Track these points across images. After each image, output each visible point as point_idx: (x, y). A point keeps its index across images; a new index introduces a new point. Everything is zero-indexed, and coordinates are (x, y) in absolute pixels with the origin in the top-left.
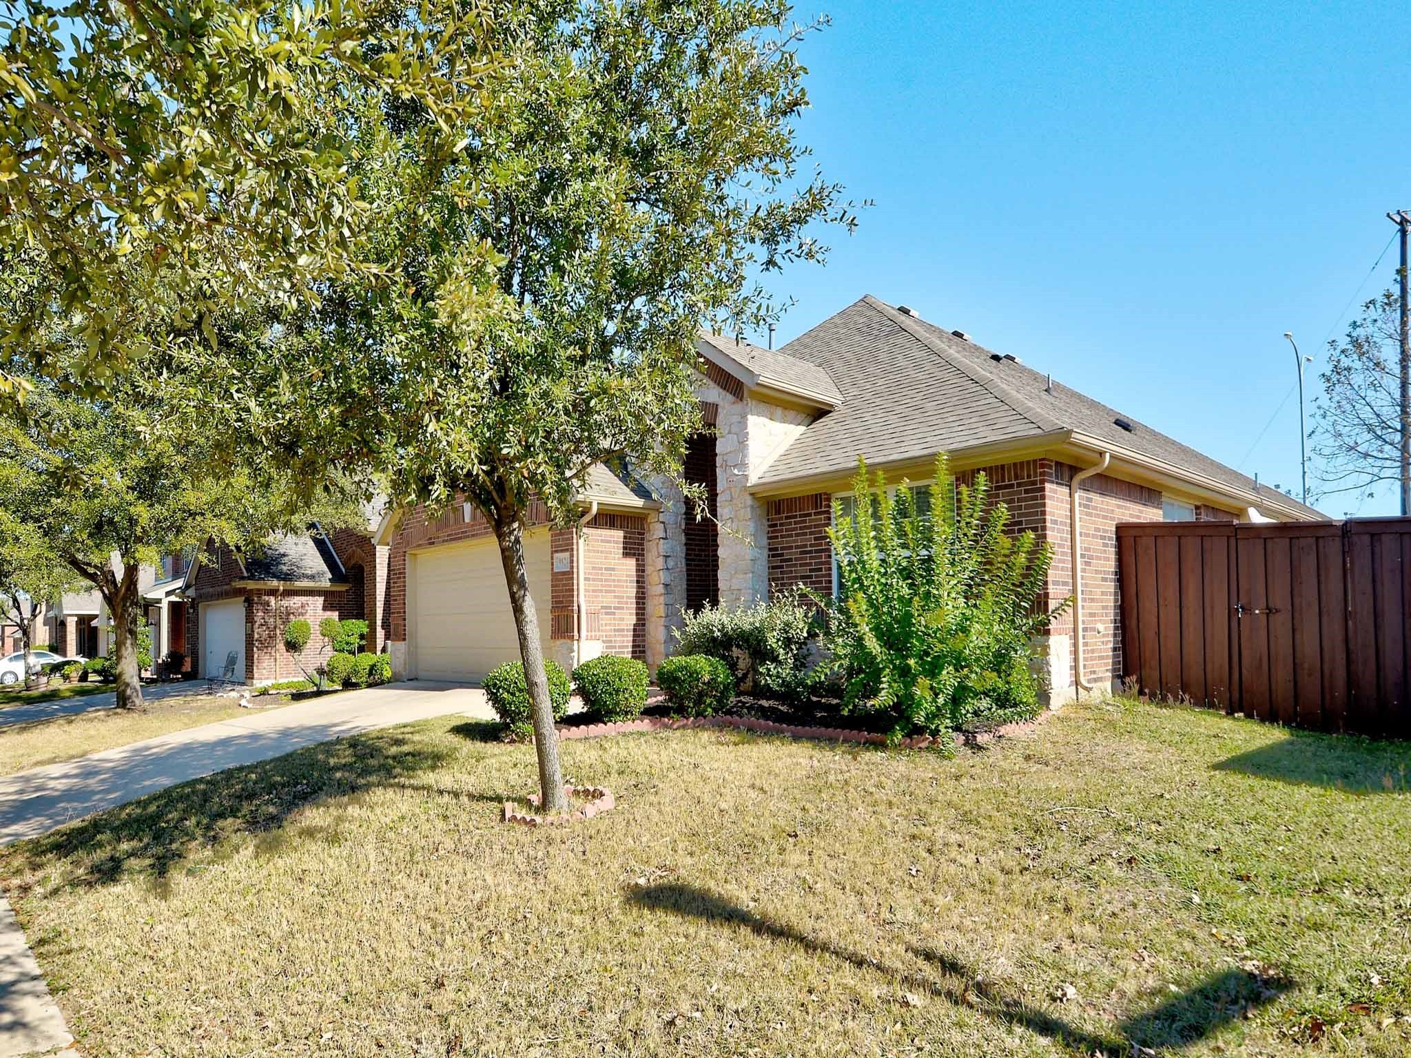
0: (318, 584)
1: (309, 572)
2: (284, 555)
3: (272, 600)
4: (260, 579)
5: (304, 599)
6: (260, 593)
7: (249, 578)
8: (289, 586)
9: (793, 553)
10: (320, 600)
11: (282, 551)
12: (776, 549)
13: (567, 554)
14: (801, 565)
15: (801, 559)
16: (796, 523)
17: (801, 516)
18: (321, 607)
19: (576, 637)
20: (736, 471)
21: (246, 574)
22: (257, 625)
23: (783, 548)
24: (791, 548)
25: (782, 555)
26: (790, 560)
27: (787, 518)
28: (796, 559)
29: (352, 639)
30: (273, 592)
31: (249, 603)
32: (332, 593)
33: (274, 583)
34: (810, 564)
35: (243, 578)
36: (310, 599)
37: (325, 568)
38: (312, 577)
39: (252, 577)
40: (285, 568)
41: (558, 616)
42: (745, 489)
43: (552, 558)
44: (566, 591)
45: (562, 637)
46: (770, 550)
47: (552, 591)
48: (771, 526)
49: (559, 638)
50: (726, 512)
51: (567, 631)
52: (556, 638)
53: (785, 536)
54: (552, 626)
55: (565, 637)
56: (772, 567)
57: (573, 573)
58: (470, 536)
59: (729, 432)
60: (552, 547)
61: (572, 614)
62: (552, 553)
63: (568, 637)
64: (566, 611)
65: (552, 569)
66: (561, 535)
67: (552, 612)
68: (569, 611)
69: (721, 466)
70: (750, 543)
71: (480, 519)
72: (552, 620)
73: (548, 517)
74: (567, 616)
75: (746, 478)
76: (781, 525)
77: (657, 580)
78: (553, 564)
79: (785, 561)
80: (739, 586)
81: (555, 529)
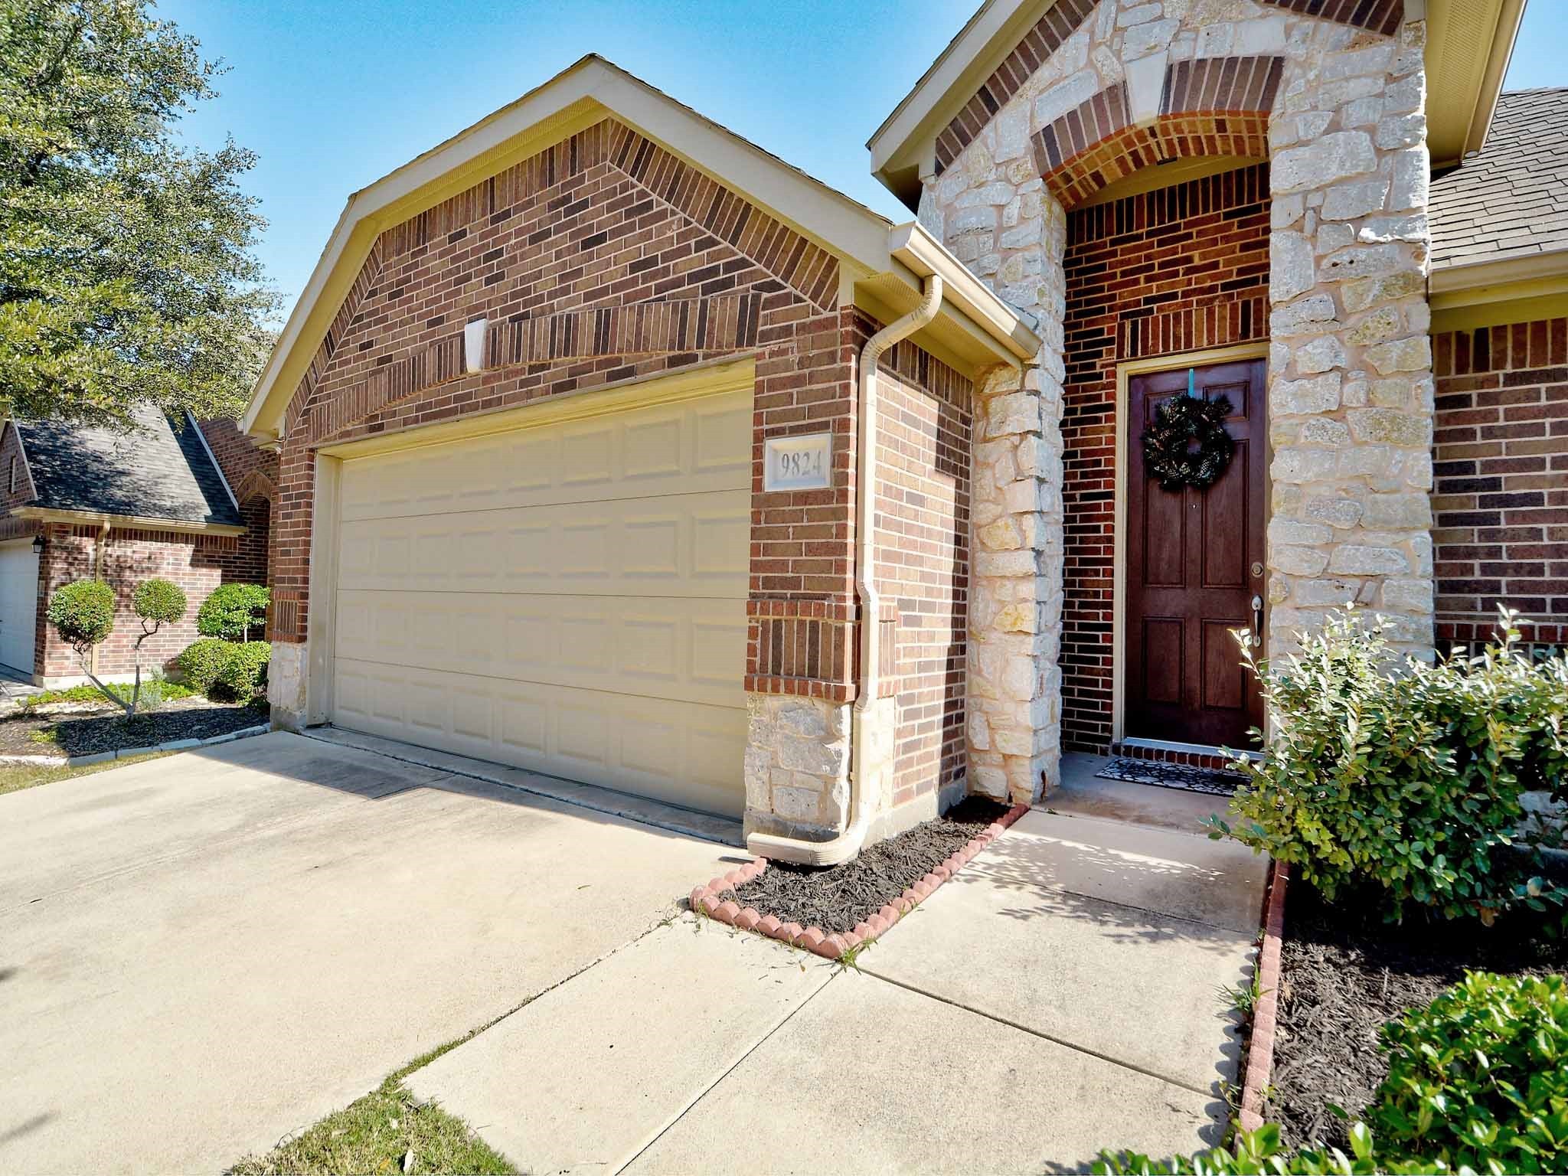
0: (182, 524)
1: (168, 504)
2: (123, 473)
3: (88, 544)
4: (62, 506)
5: (154, 546)
6: (63, 530)
7: (38, 504)
8: (122, 521)
10: (187, 550)
11: (120, 467)
12: (1467, 467)
13: (821, 442)
16: (1553, 395)
18: (188, 560)
19: (850, 695)
20: (1367, 233)
21: (37, 498)
22: (53, 584)
23: (1488, 466)
25: (1495, 484)
27: (1511, 379)
28: (1559, 498)
29: (236, 617)
30: (92, 531)
31: (43, 543)
32: (213, 540)
33: (91, 516)
35: (31, 503)
36: (167, 549)
37: (201, 499)
38: (172, 512)
39: (46, 502)
40: (119, 494)
41: (777, 624)
42: (1409, 280)
43: (758, 452)
44: (811, 549)
45: (790, 690)
46: (1438, 470)
47: (755, 550)
48: (1440, 403)
49: (776, 689)
50: (1317, 353)
51: (813, 674)
52: (762, 688)
53: (1504, 432)
54: (751, 650)
55: (803, 692)
56: (1445, 520)
57: (843, 495)
58: (475, 407)
59: (1334, 127)
60: (758, 419)
61: (832, 622)
62: (759, 438)
63: (817, 691)
64: (806, 611)
65: (757, 485)
66: (797, 381)
67: (751, 611)
68: (820, 611)
69: (1298, 226)
70: (1429, 442)
71: (511, 361)
72: (752, 633)
73: (746, 333)
74: (814, 625)
75: (1417, 250)
76: (1484, 399)
77: (1011, 537)
78: (758, 469)
79: (1507, 501)
80: (1370, 568)
81: (775, 368)
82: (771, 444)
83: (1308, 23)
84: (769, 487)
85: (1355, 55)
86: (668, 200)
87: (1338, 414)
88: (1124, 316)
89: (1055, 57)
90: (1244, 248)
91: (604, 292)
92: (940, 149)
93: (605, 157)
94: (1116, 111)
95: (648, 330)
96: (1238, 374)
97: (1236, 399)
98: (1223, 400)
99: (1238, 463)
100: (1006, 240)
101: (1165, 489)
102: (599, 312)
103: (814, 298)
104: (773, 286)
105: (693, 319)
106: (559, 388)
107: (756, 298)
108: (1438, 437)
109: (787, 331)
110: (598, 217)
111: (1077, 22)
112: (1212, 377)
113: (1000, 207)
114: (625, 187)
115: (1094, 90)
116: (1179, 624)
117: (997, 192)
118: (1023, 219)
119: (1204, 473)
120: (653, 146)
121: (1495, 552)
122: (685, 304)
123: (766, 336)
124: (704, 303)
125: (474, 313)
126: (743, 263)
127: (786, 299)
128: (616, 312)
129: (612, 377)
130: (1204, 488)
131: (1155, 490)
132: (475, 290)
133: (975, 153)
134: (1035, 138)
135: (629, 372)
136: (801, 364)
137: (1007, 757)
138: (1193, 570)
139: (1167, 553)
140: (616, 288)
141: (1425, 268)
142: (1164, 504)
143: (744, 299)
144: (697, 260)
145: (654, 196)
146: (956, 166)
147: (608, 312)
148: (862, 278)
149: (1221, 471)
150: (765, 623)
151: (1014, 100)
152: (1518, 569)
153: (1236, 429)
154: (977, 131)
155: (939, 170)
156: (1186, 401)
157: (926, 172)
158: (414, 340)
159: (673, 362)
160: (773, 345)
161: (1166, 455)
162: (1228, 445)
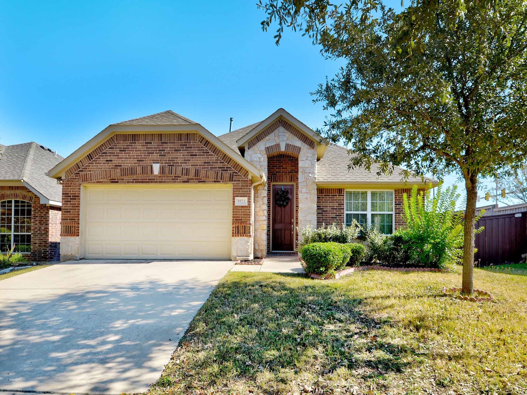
9: (329, 209)
12: (320, 207)
14: (332, 213)
15: (332, 211)
16: (329, 198)
17: (332, 195)
19: (251, 236)
20: (310, 175)
23: (322, 206)
24: (327, 207)
25: (323, 209)
26: (327, 211)
27: (325, 195)
28: (329, 211)
34: (336, 213)
41: (238, 226)
42: (315, 182)
43: (234, 199)
44: (244, 215)
45: (241, 236)
46: (317, 207)
47: (233, 214)
48: (318, 198)
49: (238, 236)
50: (304, 190)
51: (245, 233)
52: (236, 236)
53: (324, 202)
54: (233, 230)
55: (243, 236)
56: (318, 213)
57: (250, 207)
58: (157, 182)
59: (306, 159)
60: (234, 194)
61: (248, 225)
62: (234, 197)
63: (246, 236)
64: (244, 224)
65: (234, 204)
66: (241, 189)
67: (233, 224)
68: (246, 224)
69: (302, 172)
70: (316, 203)
71: (169, 174)
72: (233, 228)
73: (231, 179)
74: (245, 226)
75: (315, 178)
76: (322, 198)
77: (262, 214)
78: (234, 202)
79: (324, 211)
80: (310, 219)
81: (236, 186)
82: (236, 198)
83: (304, 144)
84: (236, 205)
85: (309, 150)
86: (213, 152)
87: (307, 198)
88: (272, 174)
89: (269, 136)
90: (291, 166)
91: (197, 165)
92: (249, 145)
93: (196, 140)
94: (278, 148)
95: (209, 174)
96: (290, 187)
97: (290, 191)
98: (288, 191)
99: (290, 203)
100: (261, 164)
101: (278, 206)
102: (196, 169)
103: (244, 176)
104: (236, 173)
105: (219, 175)
106: (184, 182)
107: (233, 174)
108: (317, 202)
109: (239, 181)
110: (195, 151)
111: (273, 132)
112: (286, 187)
113: (260, 158)
114: (202, 147)
115: (275, 144)
116: (281, 230)
117: (260, 156)
118: (264, 161)
119: (285, 204)
120: (209, 142)
121: (323, 218)
122: (218, 172)
123: (235, 181)
124: (222, 173)
125: (156, 162)
126: (230, 168)
127: (239, 175)
128: (200, 170)
129: (199, 182)
130: (285, 206)
131: (277, 206)
132: (155, 156)
133: (255, 148)
134: (266, 148)
135: (204, 182)
136: (242, 186)
137: (261, 250)
138: (283, 220)
139: (279, 217)
140: (200, 165)
141: (316, 180)
142: (278, 209)
143: (231, 174)
144: (220, 165)
145: (210, 151)
146: (251, 149)
147: (198, 170)
148: (252, 175)
149: (287, 203)
150: (236, 226)
151: (262, 141)
152: (325, 220)
153: (289, 196)
154: (256, 144)
155: (249, 148)
156: (282, 190)
157: (246, 148)
158: (132, 163)
159: (215, 181)
160: (237, 182)
161: (279, 200)
162: (288, 199)
